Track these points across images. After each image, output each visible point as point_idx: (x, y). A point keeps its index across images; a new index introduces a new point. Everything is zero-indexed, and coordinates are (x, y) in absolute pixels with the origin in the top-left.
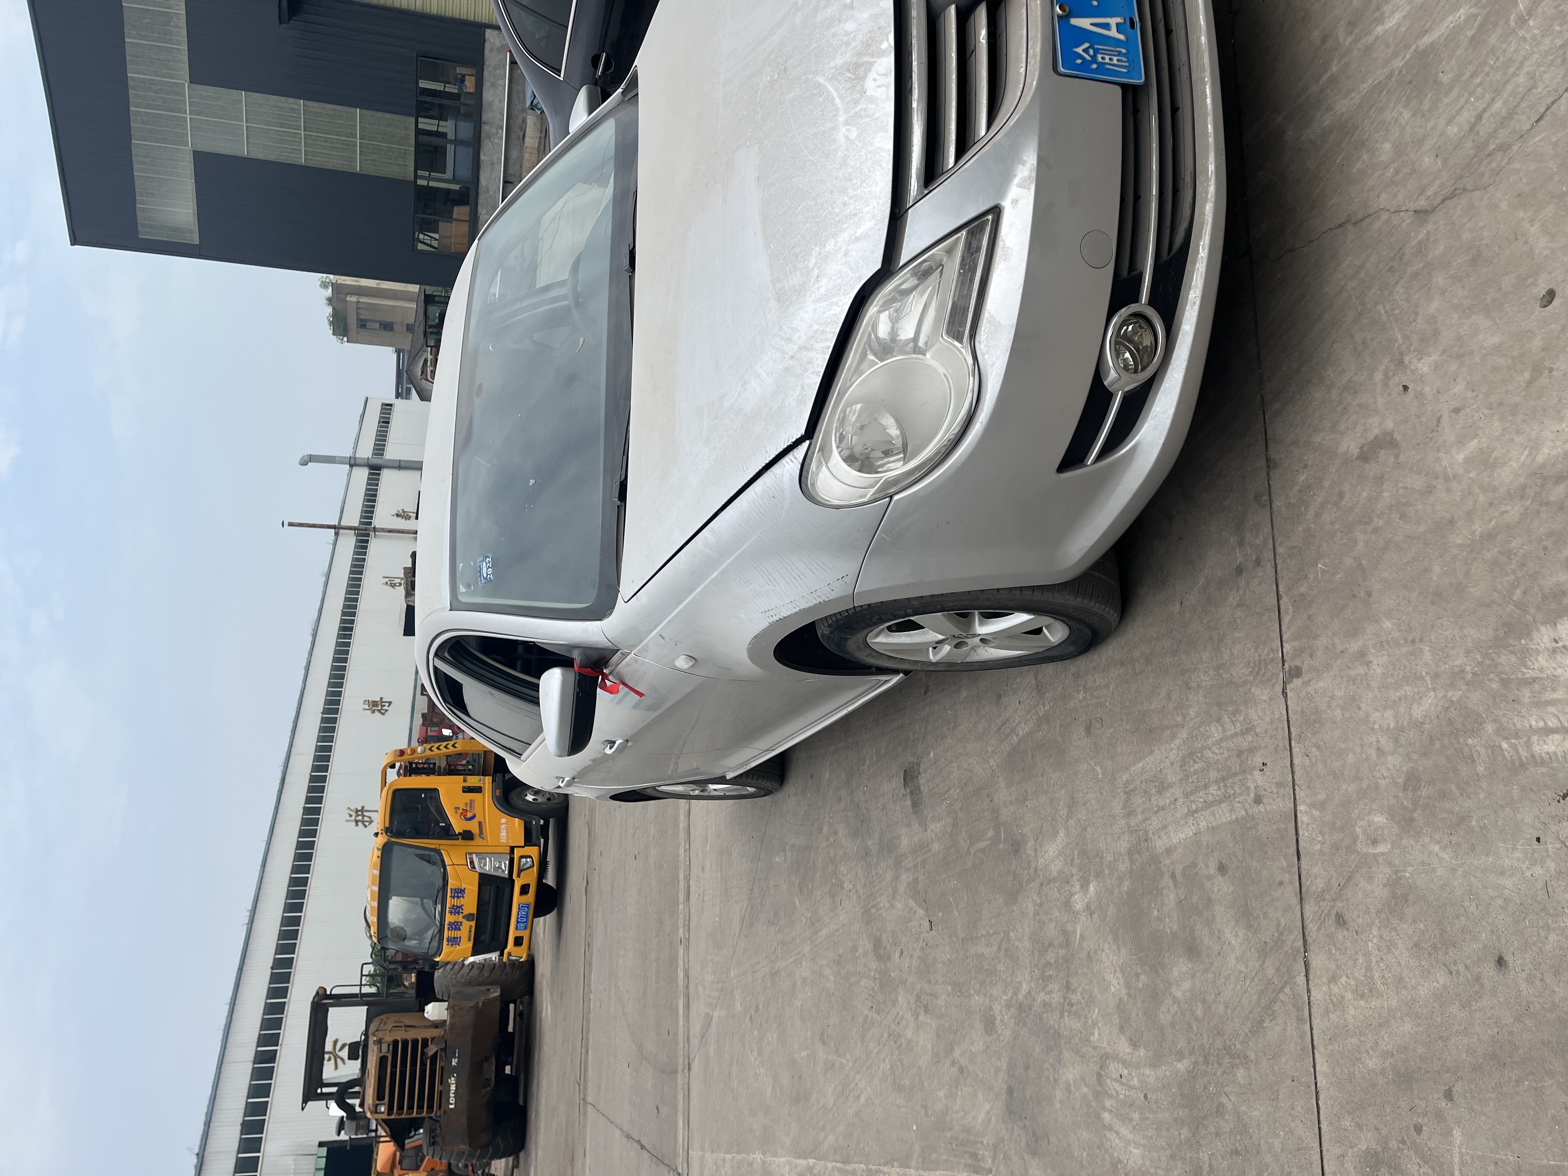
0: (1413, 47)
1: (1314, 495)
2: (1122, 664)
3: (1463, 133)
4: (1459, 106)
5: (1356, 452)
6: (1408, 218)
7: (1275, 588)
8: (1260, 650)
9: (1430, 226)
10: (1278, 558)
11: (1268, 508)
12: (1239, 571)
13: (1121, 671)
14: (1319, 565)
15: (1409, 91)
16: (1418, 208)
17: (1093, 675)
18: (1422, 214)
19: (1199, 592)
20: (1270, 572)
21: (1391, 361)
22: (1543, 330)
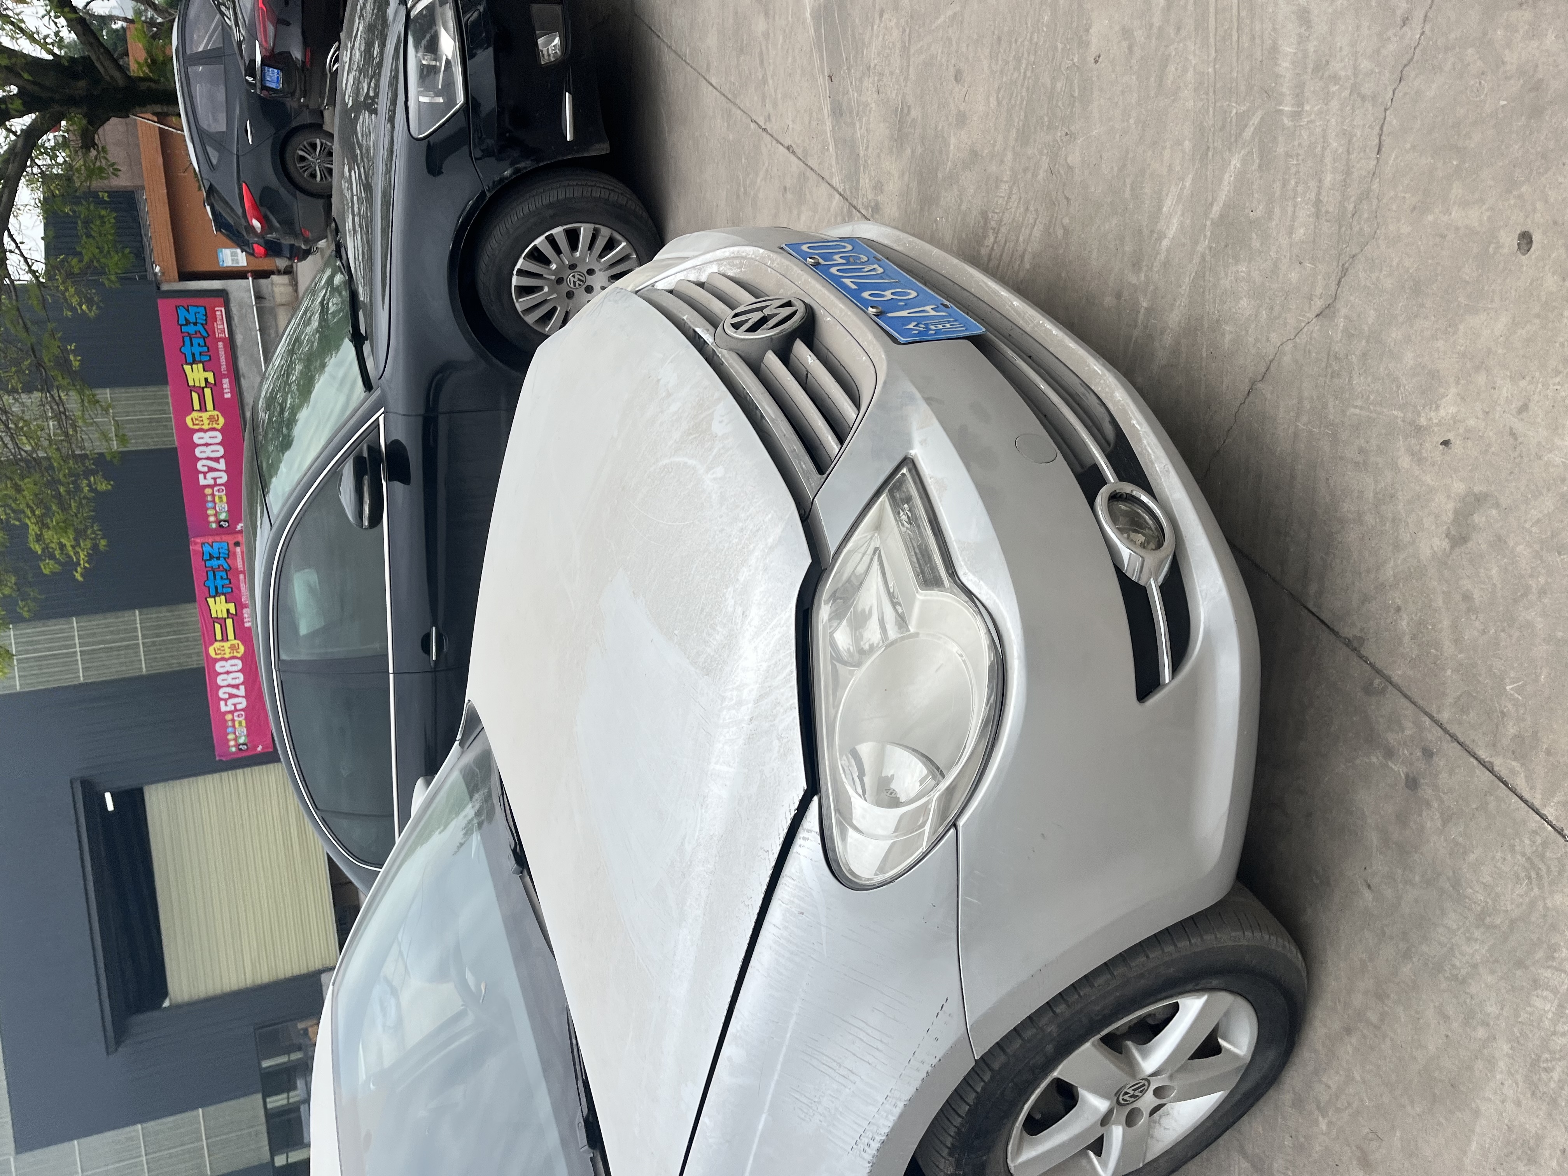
0: (1208, 223)
1: (1434, 625)
2: (1348, 1031)
3: (1312, 227)
4: (1290, 214)
5: (1445, 544)
6: (1315, 326)
7: (1475, 762)
8: (1518, 848)
9: (1344, 311)
10: (1448, 727)
11: (1390, 688)
12: (1412, 783)
13: (1354, 1041)
14: (1508, 688)
15: (1230, 252)
16: (1317, 311)
17: (1320, 1082)
18: (1326, 313)
19: (1381, 853)
20: (1454, 749)
21: (1406, 438)
22: (1547, 268)
